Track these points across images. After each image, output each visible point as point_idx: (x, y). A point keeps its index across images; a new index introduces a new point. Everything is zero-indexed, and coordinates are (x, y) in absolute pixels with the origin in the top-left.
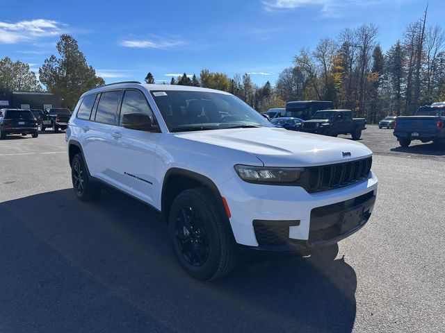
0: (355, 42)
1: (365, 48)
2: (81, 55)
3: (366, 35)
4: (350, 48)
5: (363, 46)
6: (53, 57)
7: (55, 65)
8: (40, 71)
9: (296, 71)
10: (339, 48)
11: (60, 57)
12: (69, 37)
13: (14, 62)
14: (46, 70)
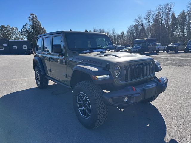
0: (164, 11)
1: (168, 13)
2: (39, 22)
3: (169, 8)
4: (161, 14)
5: (167, 13)
6: (27, 24)
7: (28, 28)
8: (22, 30)
9: (136, 26)
10: (156, 14)
11: (30, 24)
12: (33, 15)
13: (11, 27)
14: (24, 30)
